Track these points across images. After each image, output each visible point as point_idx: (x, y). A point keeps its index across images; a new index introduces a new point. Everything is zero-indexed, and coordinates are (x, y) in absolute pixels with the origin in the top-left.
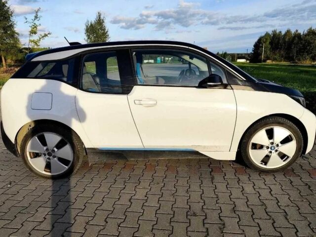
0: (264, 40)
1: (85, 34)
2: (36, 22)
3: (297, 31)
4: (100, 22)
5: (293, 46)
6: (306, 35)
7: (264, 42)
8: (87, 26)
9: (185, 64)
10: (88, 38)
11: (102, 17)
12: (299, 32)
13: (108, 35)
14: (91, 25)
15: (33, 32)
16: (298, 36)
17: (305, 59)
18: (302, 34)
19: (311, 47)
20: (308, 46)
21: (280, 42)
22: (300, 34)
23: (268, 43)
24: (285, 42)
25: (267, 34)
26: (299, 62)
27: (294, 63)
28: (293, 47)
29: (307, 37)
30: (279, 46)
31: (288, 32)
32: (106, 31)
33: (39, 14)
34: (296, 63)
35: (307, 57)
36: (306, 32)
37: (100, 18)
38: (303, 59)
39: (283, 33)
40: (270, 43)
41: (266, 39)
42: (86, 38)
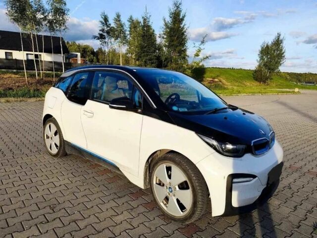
1: (259, 55)
2: (202, 47)
4: (278, 43)
8: (262, 48)
10: (261, 59)
11: (281, 38)
13: (284, 57)
14: (267, 46)
15: (197, 55)
32: (283, 51)
33: (205, 39)
37: (278, 39)
42: (259, 59)
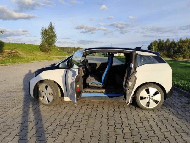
0: (154, 44)
1: (41, 35)
3: (173, 40)
4: (51, 28)
5: (171, 48)
6: (178, 43)
7: (154, 46)
8: (42, 31)
9: (106, 56)
10: (43, 38)
11: (53, 25)
12: (174, 41)
13: (56, 37)
14: (45, 30)
16: (174, 43)
17: (180, 57)
18: (176, 42)
19: (183, 49)
20: (182, 49)
21: (163, 46)
22: (175, 42)
23: (156, 46)
24: (166, 46)
25: (155, 41)
26: (176, 59)
27: (172, 59)
28: (171, 50)
29: (179, 44)
30: (163, 49)
31: (168, 40)
32: (55, 34)
34: (174, 59)
35: (181, 56)
36: (178, 41)
37: (51, 25)
38: (178, 57)
39: (165, 41)
40: (157, 46)
41: (155, 44)
42: (42, 38)
